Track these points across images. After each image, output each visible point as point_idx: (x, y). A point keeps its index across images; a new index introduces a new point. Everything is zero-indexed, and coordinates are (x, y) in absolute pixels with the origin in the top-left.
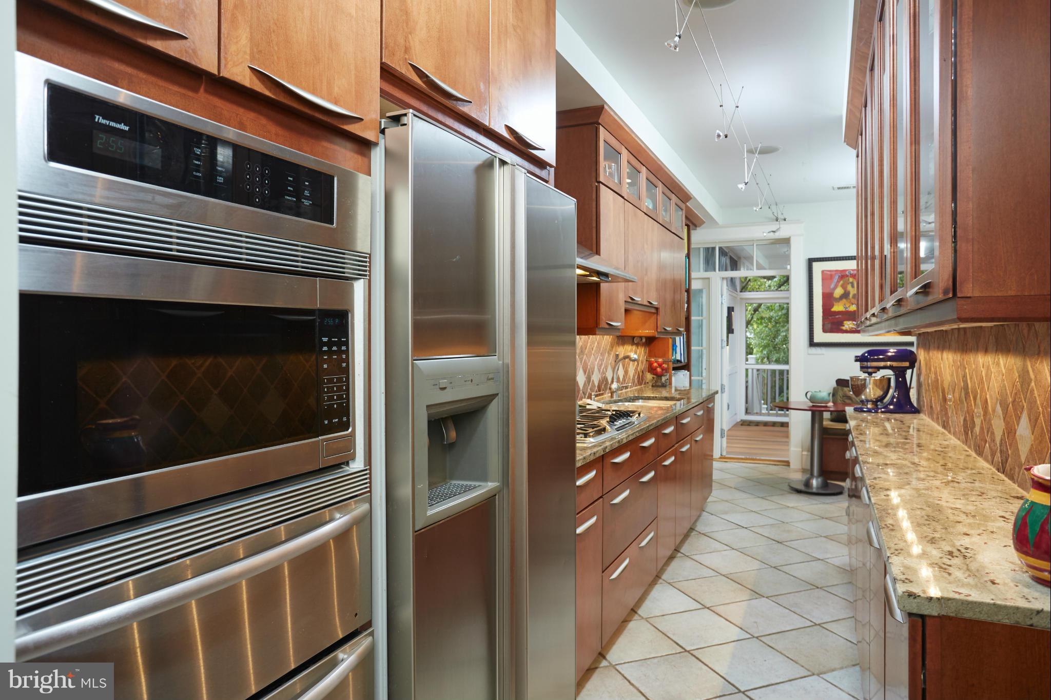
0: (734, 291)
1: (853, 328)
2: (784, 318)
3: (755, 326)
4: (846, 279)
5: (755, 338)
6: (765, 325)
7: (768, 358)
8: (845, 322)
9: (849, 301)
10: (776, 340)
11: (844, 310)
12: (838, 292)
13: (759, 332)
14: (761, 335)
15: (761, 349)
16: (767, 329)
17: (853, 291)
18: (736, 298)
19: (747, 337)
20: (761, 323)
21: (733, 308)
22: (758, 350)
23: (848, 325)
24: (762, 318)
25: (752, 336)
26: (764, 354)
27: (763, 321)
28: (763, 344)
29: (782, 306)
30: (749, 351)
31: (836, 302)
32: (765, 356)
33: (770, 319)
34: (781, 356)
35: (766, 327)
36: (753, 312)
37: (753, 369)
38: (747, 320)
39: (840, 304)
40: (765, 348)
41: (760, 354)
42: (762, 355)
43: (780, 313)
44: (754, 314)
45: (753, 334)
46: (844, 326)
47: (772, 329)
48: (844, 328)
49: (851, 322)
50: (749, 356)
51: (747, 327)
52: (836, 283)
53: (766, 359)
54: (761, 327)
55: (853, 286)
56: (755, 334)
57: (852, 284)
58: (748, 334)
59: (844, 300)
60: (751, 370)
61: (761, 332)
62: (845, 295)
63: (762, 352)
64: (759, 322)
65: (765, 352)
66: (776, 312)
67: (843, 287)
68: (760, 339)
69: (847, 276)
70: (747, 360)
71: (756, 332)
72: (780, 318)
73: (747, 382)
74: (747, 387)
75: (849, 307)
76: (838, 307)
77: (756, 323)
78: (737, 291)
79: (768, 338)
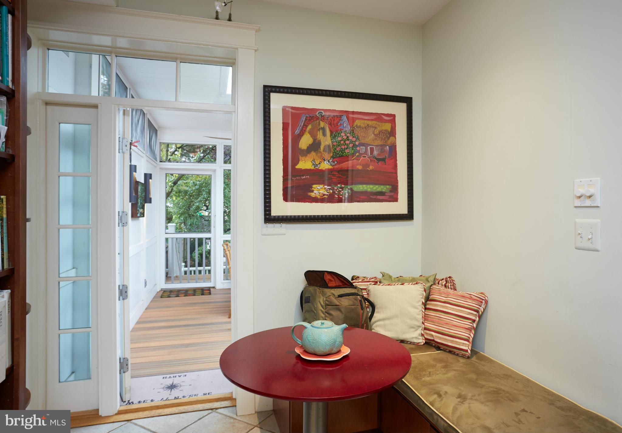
0: (154, 160)
1: (324, 195)
2: (196, 192)
3: (174, 198)
4: (315, 122)
5: (174, 207)
6: (182, 197)
7: (184, 223)
8: (314, 186)
9: (319, 154)
10: (191, 209)
11: (313, 168)
12: (305, 141)
13: (177, 203)
14: (179, 205)
15: (179, 216)
16: (183, 201)
17: (326, 141)
18: (155, 167)
19: (167, 207)
20: (179, 196)
21: (151, 175)
22: (176, 216)
23: (319, 190)
24: (180, 192)
25: (172, 206)
26: (181, 220)
27: (180, 194)
28: (180, 212)
29: (195, 183)
30: (169, 219)
31: (302, 156)
32: (181, 221)
33: (186, 192)
34: (195, 221)
35: (182, 199)
36: (173, 185)
37: (172, 238)
38: (167, 192)
39: (307, 158)
40: (182, 215)
41: (178, 219)
42: (180, 221)
43: (194, 188)
44: (173, 186)
45: (172, 204)
46: (313, 191)
47: (187, 200)
48: (313, 195)
49: (321, 186)
50: (169, 224)
51: (167, 198)
52: (303, 127)
53: (183, 224)
54: (179, 199)
55: (324, 134)
56: (174, 204)
57: (323, 129)
58: (168, 204)
59: (313, 154)
60: (171, 239)
61: (178, 203)
62: (315, 147)
63: (179, 218)
64: (177, 195)
65: (182, 218)
66: (190, 188)
67: (313, 135)
68: (178, 208)
69: (318, 118)
70: (167, 228)
71: (174, 203)
72: (194, 192)
73: (167, 247)
74: (167, 252)
75: (320, 164)
76: (305, 164)
77: (175, 195)
78: (157, 161)
79: (184, 207)
